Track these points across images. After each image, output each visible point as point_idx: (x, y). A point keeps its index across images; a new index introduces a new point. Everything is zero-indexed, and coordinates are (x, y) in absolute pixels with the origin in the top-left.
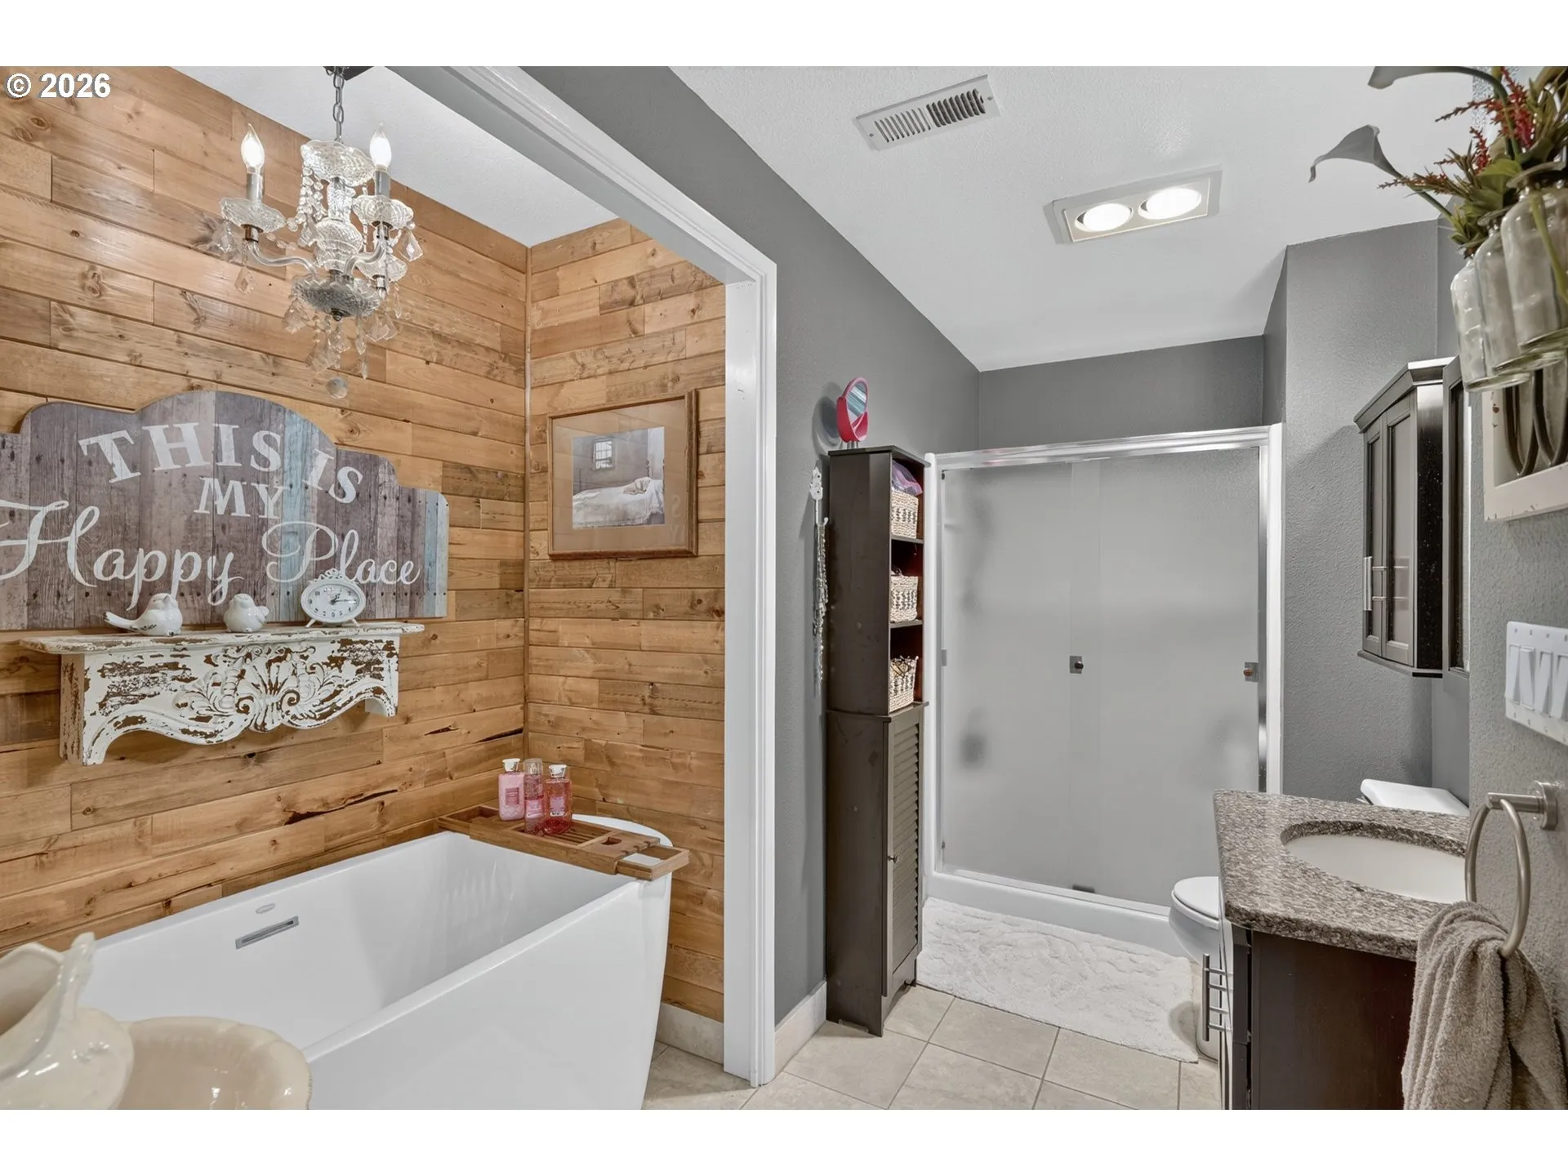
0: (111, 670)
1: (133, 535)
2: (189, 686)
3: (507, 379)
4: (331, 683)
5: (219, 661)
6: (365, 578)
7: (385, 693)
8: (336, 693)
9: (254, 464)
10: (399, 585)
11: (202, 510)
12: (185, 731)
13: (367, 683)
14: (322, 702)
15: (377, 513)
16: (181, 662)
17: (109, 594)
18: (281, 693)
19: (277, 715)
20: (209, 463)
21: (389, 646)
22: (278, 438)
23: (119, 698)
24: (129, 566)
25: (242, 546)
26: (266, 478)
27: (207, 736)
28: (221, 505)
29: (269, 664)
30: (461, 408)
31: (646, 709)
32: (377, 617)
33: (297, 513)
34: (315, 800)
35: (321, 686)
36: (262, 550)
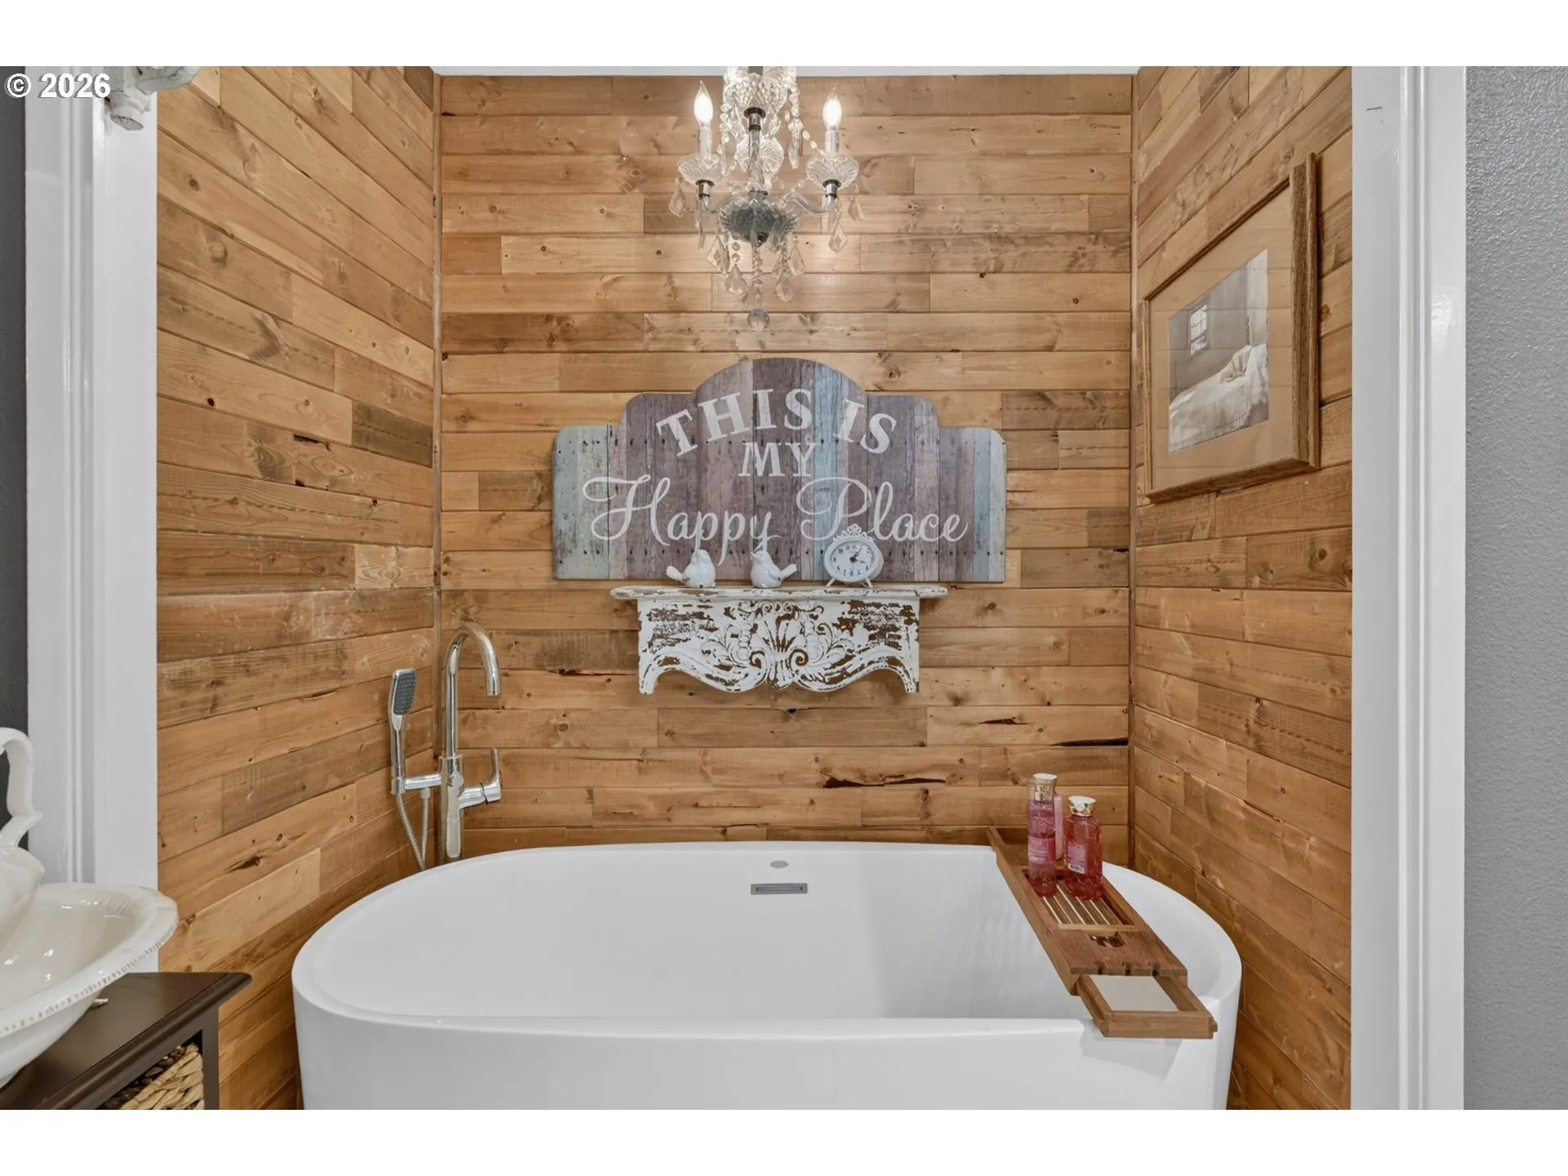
0: (656, 616)
1: (693, 500)
2: (712, 635)
3: (1100, 266)
4: (841, 646)
5: (736, 614)
6: (901, 534)
7: (901, 665)
8: (848, 658)
9: (787, 425)
10: (942, 543)
11: (744, 474)
12: (709, 676)
13: (882, 650)
14: (834, 666)
15: (914, 461)
16: (706, 613)
17: (678, 552)
18: (789, 651)
19: (787, 673)
20: (748, 429)
21: (906, 611)
22: (809, 394)
23: (662, 640)
24: (691, 527)
25: (778, 505)
26: (798, 437)
27: (726, 684)
28: (760, 467)
29: (779, 620)
30: (1029, 319)
31: (1251, 743)
32: (916, 580)
33: (828, 468)
34: (852, 770)
35: (829, 649)
36: (796, 509)
